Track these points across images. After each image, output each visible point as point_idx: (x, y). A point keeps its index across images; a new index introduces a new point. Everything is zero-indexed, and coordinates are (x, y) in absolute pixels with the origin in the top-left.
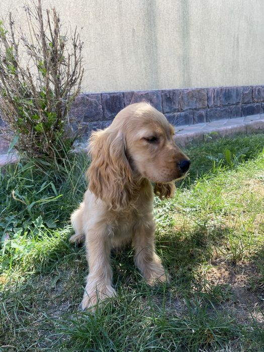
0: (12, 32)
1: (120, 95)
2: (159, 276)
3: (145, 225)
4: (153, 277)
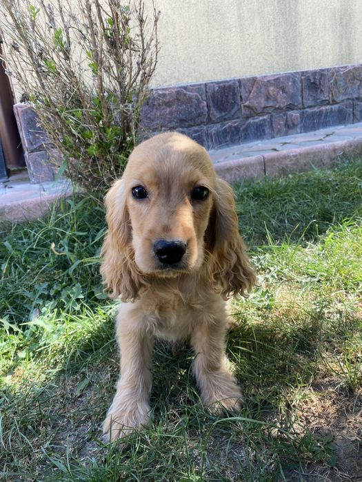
0: (60, 5)
1: (234, 84)
2: (225, 396)
3: (208, 319)
4: (216, 398)
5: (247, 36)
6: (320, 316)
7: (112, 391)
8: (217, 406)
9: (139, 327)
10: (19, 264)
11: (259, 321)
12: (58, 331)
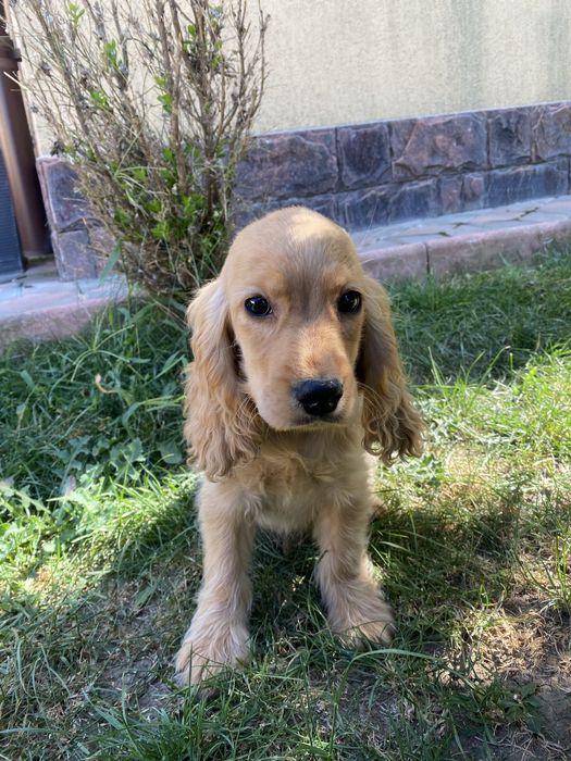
1: (381, 128)
2: (366, 620)
3: (341, 498)
4: (351, 621)
5: (402, 55)
6: (516, 497)
7: (190, 607)
8: (353, 634)
9: (233, 509)
10: (44, 406)
11: (419, 503)
12: (106, 511)
